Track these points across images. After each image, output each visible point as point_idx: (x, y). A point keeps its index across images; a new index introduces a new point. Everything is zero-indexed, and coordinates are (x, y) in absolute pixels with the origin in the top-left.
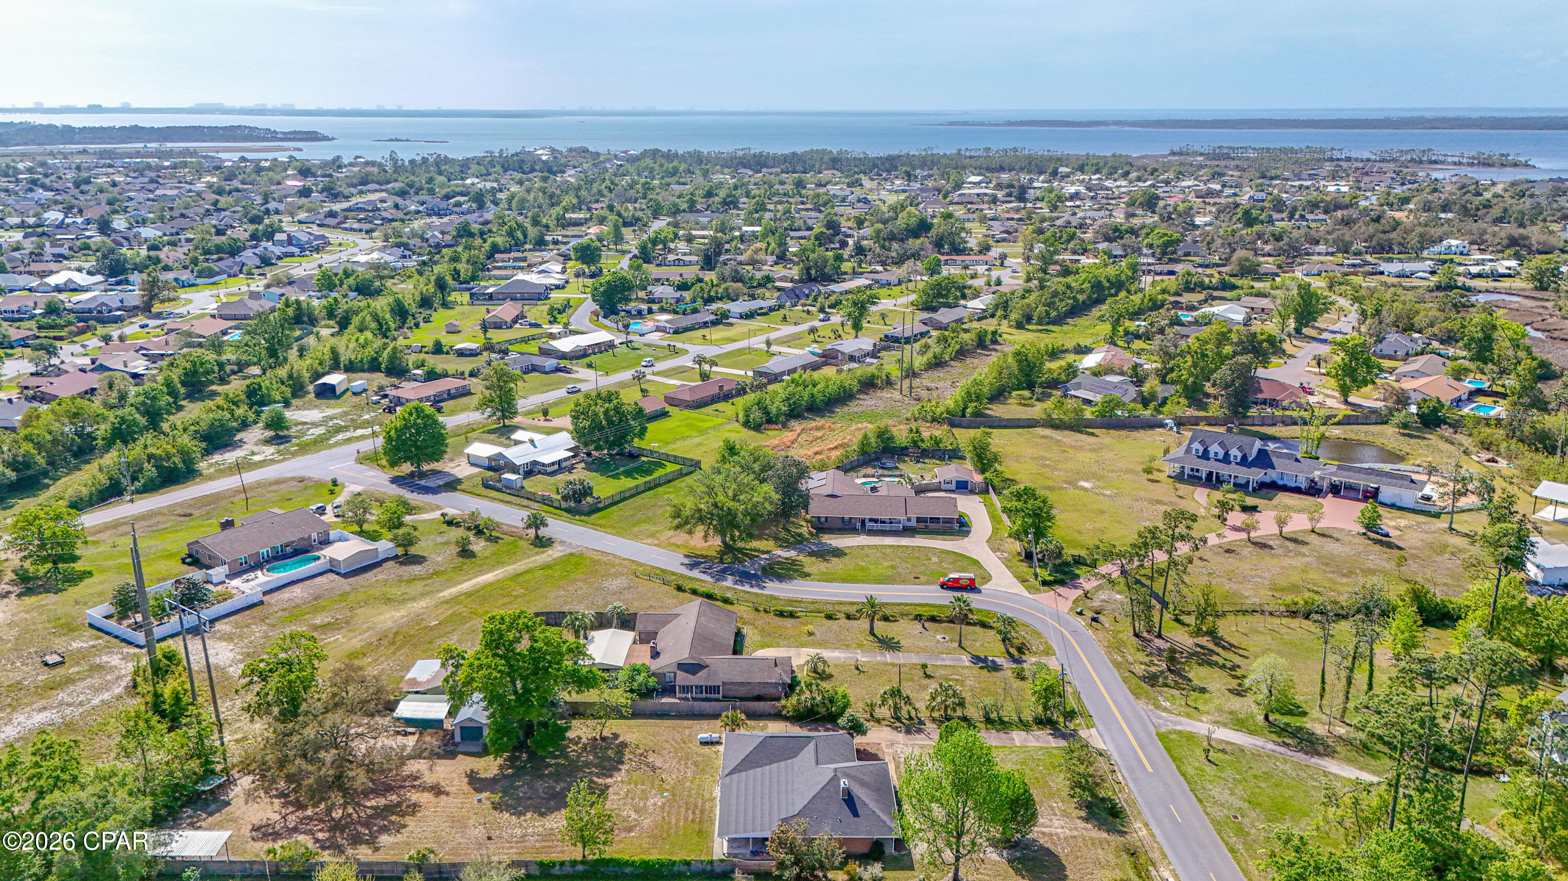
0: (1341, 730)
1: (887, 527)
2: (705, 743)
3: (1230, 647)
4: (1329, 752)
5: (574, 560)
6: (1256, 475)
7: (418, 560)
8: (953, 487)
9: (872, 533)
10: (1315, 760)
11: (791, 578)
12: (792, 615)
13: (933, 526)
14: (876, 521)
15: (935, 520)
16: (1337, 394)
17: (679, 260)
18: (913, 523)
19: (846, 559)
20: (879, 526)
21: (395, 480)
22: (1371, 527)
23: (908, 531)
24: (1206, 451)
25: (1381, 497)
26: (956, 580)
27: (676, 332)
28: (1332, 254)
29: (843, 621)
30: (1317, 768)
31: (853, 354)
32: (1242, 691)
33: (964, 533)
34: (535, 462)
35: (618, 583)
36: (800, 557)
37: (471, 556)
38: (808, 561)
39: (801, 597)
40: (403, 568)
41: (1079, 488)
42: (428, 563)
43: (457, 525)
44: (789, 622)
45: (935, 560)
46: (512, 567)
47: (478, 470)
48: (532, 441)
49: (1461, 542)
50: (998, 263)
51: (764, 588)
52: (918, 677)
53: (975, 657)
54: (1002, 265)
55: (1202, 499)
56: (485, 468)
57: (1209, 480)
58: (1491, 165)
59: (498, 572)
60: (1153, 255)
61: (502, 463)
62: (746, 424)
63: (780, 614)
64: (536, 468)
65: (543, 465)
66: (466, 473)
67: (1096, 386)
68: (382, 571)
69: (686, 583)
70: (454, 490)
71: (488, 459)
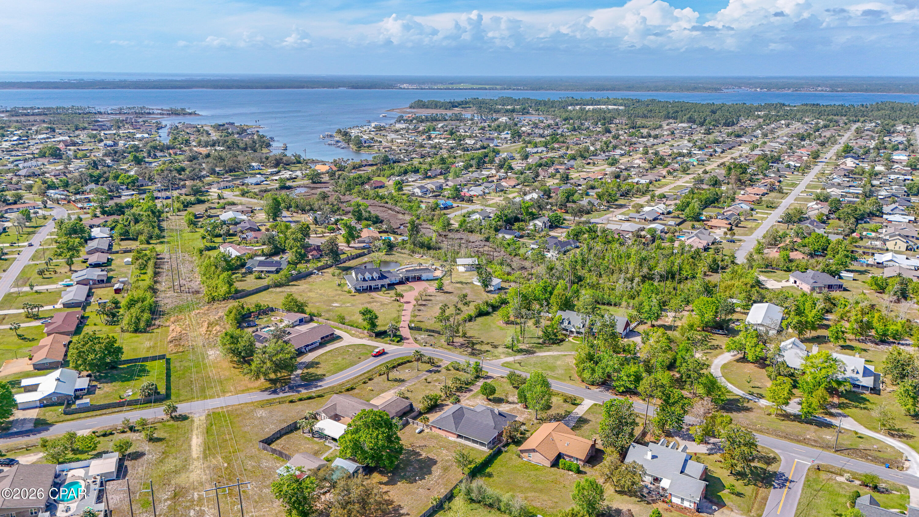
0: (528, 346)
1: (314, 346)
2: (420, 432)
3: (472, 337)
5: (214, 416)
6: (386, 282)
7: (139, 455)
8: (298, 323)
9: (310, 351)
10: (535, 355)
11: (322, 379)
12: (352, 389)
13: (327, 339)
14: (308, 346)
15: (327, 336)
16: (345, 244)
18: (321, 341)
19: (322, 364)
22: (440, 288)
23: (321, 345)
24: (364, 278)
25: (423, 278)
26: (378, 352)
29: (370, 382)
30: (539, 356)
31: (100, 279)
32: (496, 347)
33: (339, 338)
34: (76, 390)
35: (261, 413)
36: (305, 371)
37: (159, 440)
38: (311, 370)
39: (341, 382)
40: (141, 460)
41: (336, 307)
42: (147, 453)
43: (111, 434)
44: (356, 391)
45: (351, 350)
46: (195, 432)
47: (37, 410)
48: (58, 380)
49: (459, 285)
50: (42, 206)
51: (321, 386)
52: (427, 384)
53: (427, 371)
54: (45, 207)
55: (378, 296)
56: (40, 407)
57: (370, 289)
58: (178, 114)
59: (194, 437)
60: (127, 189)
61: (54, 399)
62: (136, 331)
63: (348, 390)
64: (79, 394)
65: (81, 390)
66: (33, 414)
67: (261, 264)
68: (133, 467)
69: (290, 399)
70: (51, 425)
71: (40, 400)
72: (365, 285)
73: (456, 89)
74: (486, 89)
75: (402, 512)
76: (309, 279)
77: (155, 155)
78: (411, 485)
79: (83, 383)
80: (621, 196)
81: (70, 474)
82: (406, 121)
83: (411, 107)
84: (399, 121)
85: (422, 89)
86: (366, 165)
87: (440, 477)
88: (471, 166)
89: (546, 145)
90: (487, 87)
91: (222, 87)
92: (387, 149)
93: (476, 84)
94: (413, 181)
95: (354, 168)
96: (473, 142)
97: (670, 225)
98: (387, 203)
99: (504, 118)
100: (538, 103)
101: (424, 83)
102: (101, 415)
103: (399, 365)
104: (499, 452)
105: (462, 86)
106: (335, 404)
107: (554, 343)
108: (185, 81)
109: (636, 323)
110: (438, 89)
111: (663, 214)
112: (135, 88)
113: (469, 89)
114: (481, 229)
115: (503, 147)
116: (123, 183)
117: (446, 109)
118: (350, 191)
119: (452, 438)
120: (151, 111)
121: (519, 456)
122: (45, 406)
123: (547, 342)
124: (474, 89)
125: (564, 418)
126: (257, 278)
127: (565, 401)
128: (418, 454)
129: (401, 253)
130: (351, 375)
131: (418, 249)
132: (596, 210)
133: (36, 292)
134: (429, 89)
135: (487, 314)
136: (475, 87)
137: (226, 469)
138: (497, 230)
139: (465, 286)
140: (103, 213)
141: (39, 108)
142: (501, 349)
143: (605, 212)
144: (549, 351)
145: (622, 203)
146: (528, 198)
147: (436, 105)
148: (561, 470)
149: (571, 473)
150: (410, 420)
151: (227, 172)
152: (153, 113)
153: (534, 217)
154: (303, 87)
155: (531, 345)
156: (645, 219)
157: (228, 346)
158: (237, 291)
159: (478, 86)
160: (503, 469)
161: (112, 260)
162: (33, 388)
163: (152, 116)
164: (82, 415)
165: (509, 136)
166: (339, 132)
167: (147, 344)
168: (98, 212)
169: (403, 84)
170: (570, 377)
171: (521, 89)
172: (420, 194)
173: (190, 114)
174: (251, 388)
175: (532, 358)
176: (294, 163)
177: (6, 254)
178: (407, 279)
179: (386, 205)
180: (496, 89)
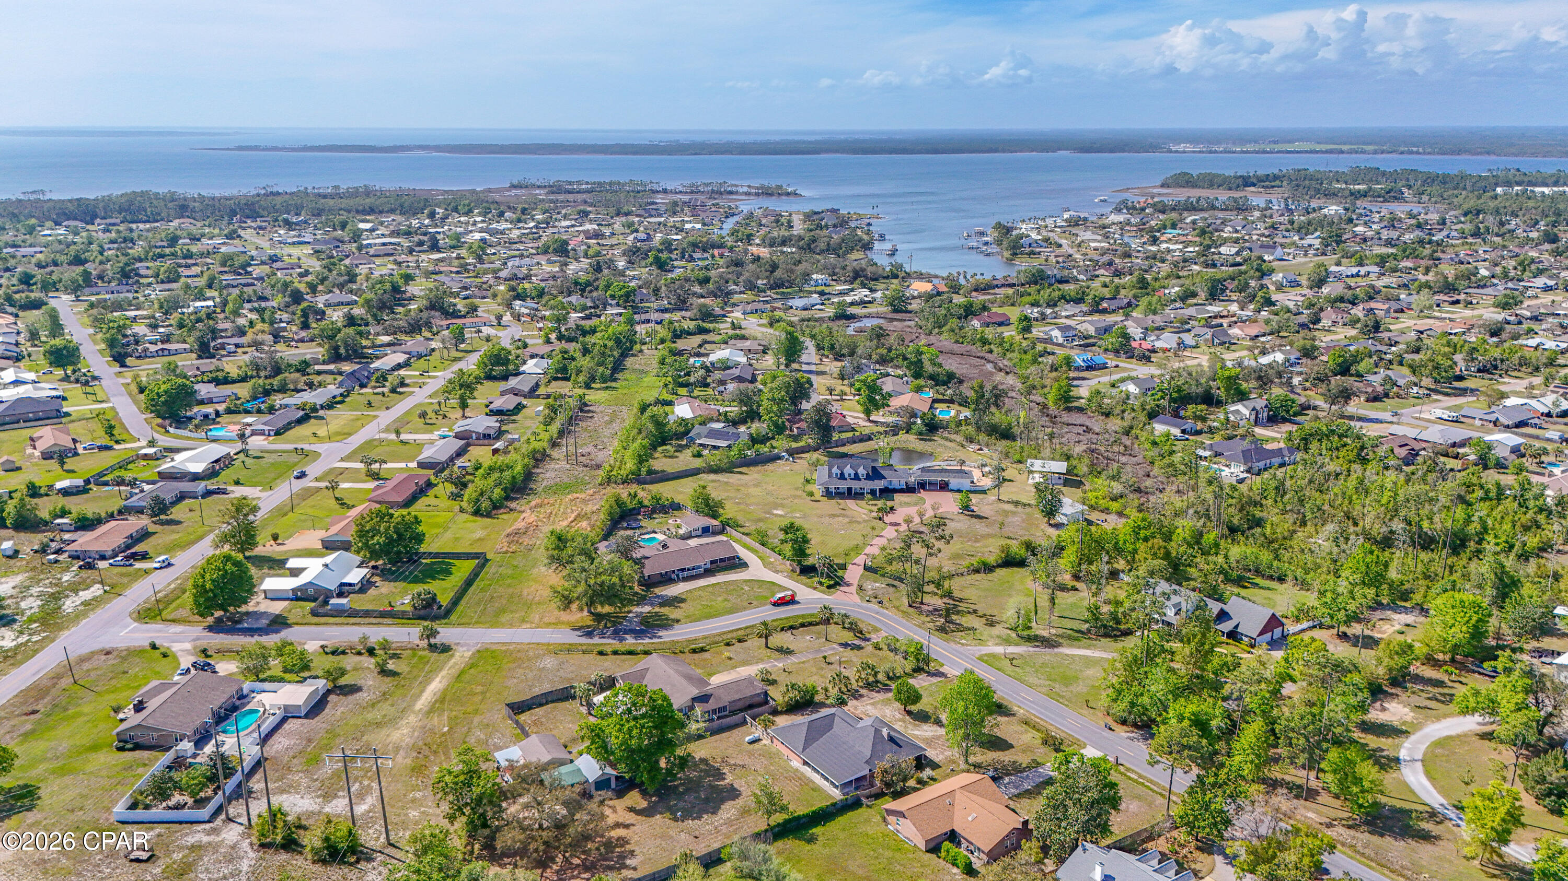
0: (1053, 631)
1: (693, 572)
2: (752, 742)
3: (961, 600)
4: (1059, 645)
5: (484, 655)
6: (879, 485)
7: (353, 689)
8: (700, 532)
9: (685, 579)
10: (1056, 650)
11: (671, 626)
12: (703, 650)
13: (723, 564)
14: (683, 570)
15: (722, 560)
16: (862, 416)
17: (162, 350)
18: (709, 566)
19: (689, 602)
20: (686, 574)
21: (210, 629)
22: (966, 508)
23: (708, 573)
24: (842, 474)
25: (951, 487)
26: (783, 598)
27: (278, 433)
28: (743, 293)
29: (737, 644)
30: (1061, 653)
31: (487, 432)
32: (991, 624)
33: (744, 565)
34: (342, 585)
35: (549, 662)
36: (657, 609)
37: (393, 674)
38: (665, 610)
39: (693, 636)
40: (351, 698)
41: (777, 515)
42: (365, 688)
43: (344, 653)
44: (705, 655)
45: (747, 588)
46: (444, 673)
47: (286, 603)
48: (326, 566)
49: (1010, 507)
50: (495, 323)
51: (660, 637)
52: (824, 665)
53: (841, 644)
54: (499, 324)
55: (856, 508)
56: (292, 600)
57: (850, 494)
58: (771, 195)
59: (438, 679)
60: (618, 305)
61: (311, 591)
62: (477, 513)
63: (694, 651)
64: (344, 590)
65: (350, 585)
66: (277, 608)
67: (713, 434)
68: (336, 705)
69: (600, 649)
70: (289, 626)
71: (293, 590)
72: (843, 486)
73: (1278, 152)
74: (1342, 152)
75: (628, 862)
76: (770, 467)
77: (691, 256)
78: (673, 824)
79: (355, 576)
80: (1479, 371)
81: (259, 697)
82: (1132, 209)
83: (1162, 186)
84: (1118, 210)
85: (1211, 152)
86: (1003, 285)
87: (729, 822)
88: (1194, 295)
89: (1382, 261)
90: (1345, 148)
91: (865, 151)
92: (1060, 259)
93: (1326, 143)
94: (1067, 317)
95: (976, 290)
96: (1234, 250)
97: (1548, 440)
98: (991, 352)
99: (1335, 207)
100: (1430, 179)
101: (1218, 142)
102: (353, 624)
103: (803, 625)
104: (855, 804)
105: (1297, 146)
106: (647, 669)
107: (1106, 635)
108: (816, 142)
109: (1311, 624)
110: (1243, 152)
111: (1549, 415)
112: (740, 154)
113: (1306, 152)
114: (1123, 411)
115: (1294, 262)
116: (613, 297)
117: (1230, 189)
118: (940, 327)
119: (796, 763)
120: (734, 189)
121: (884, 820)
122: (297, 599)
123: (1093, 631)
124: (1317, 152)
125: (1021, 772)
126: (694, 456)
127: (1045, 742)
128: (721, 776)
129: (947, 439)
130: (715, 628)
131: (982, 437)
132: (1399, 396)
133: (402, 442)
134: (1225, 152)
135: (1021, 563)
136: (1318, 148)
137: (443, 734)
138: (1152, 415)
139: (1020, 509)
140: (560, 338)
141: (587, 183)
142: (998, 630)
143: (1417, 401)
144: (1088, 648)
145: (1473, 386)
146: (1264, 360)
147: (1212, 182)
148: (941, 861)
149: (955, 870)
150: (748, 719)
151: (771, 288)
152: (736, 193)
153: (1242, 396)
154: (995, 151)
155: (1060, 631)
156: (1495, 423)
157: (550, 552)
158: (650, 472)
159: (1324, 147)
160: (842, 836)
161: (524, 407)
162: (295, 572)
163: (734, 197)
164: (332, 620)
165: (1317, 243)
166: (998, 226)
167: (480, 534)
168: (553, 336)
169: (1179, 144)
170: (1087, 701)
171: (1418, 153)
172: (1061, 340)
173: (788, 194)
174: (563, 623)
175: (1046, 654)
176: (887, 277)
177: (407, 385)
178: (922, 486)
179: (988, 356)
180: (1363, 152)
